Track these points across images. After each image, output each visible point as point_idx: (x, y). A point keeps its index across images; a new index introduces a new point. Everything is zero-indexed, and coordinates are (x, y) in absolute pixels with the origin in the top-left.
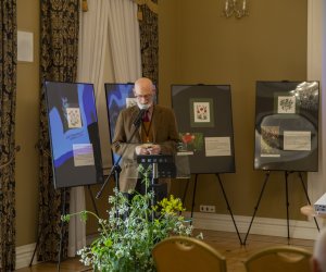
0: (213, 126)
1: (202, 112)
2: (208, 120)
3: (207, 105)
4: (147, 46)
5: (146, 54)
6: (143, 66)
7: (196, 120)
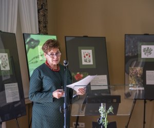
0: (95, 67)
1: (87, 56)
2: (91, 63)
3: (90, 52)
4: (42, 8)
5: (41, 13)
6: (39, 22)
7: (84, 63)
